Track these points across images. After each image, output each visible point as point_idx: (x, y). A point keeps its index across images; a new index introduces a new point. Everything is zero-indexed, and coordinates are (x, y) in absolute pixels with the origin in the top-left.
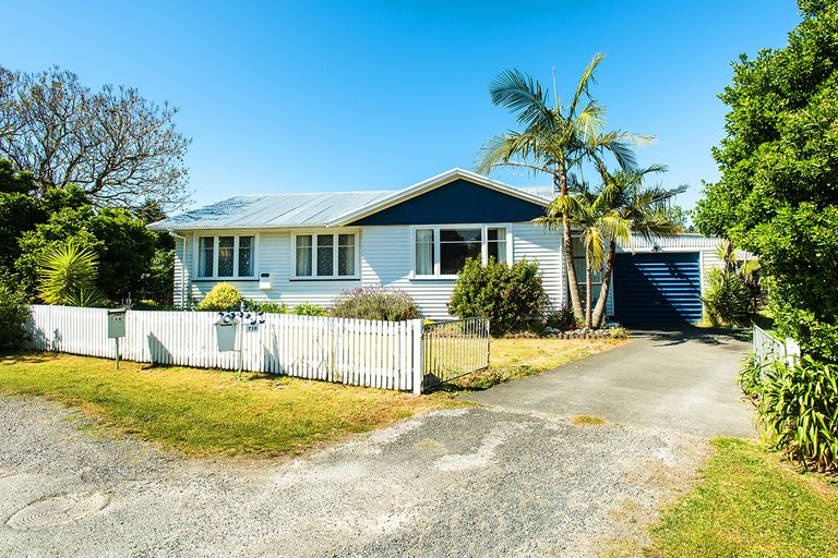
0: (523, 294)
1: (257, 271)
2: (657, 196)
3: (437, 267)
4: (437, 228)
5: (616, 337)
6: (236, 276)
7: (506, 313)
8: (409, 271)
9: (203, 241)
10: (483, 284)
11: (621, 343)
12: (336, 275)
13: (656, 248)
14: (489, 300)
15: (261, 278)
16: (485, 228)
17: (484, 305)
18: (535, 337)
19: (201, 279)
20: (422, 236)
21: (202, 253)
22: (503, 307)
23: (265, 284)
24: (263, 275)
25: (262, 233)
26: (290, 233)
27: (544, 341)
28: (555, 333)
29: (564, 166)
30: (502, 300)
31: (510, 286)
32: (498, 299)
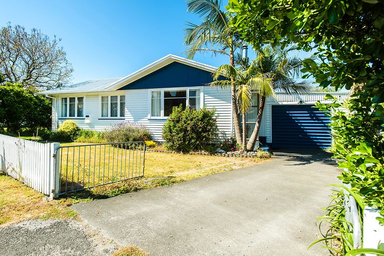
0: (200, 128)
1: (85, 114)
2: (295, 64)
3: (162, 112)
4: (163, 90)
5: (261, 157)
6: (76, 117)
7: (190, 139)
8: (148, 114)
9: (64, 100)
10: (178, 122)
11: (263, 161)
12: (119, 117)
13: (301, 102)
14: (181, 130)
15: (86, 118)
16: (188, 89)
17: (178, 134)
18: (208, 155)
19: (62, 118)
20: (155, 95)
21: (64, 106)
22: (188, 135)
23: (87, 121)
24: (87, 116)
25: (87, 96)
26: (98, 95)
27: (213, 157)
28: (221, 153)
29: (232, 49)
30: (188, 131)
31: (192, 123)
32: (186, 131)
